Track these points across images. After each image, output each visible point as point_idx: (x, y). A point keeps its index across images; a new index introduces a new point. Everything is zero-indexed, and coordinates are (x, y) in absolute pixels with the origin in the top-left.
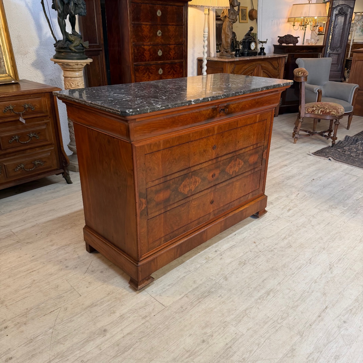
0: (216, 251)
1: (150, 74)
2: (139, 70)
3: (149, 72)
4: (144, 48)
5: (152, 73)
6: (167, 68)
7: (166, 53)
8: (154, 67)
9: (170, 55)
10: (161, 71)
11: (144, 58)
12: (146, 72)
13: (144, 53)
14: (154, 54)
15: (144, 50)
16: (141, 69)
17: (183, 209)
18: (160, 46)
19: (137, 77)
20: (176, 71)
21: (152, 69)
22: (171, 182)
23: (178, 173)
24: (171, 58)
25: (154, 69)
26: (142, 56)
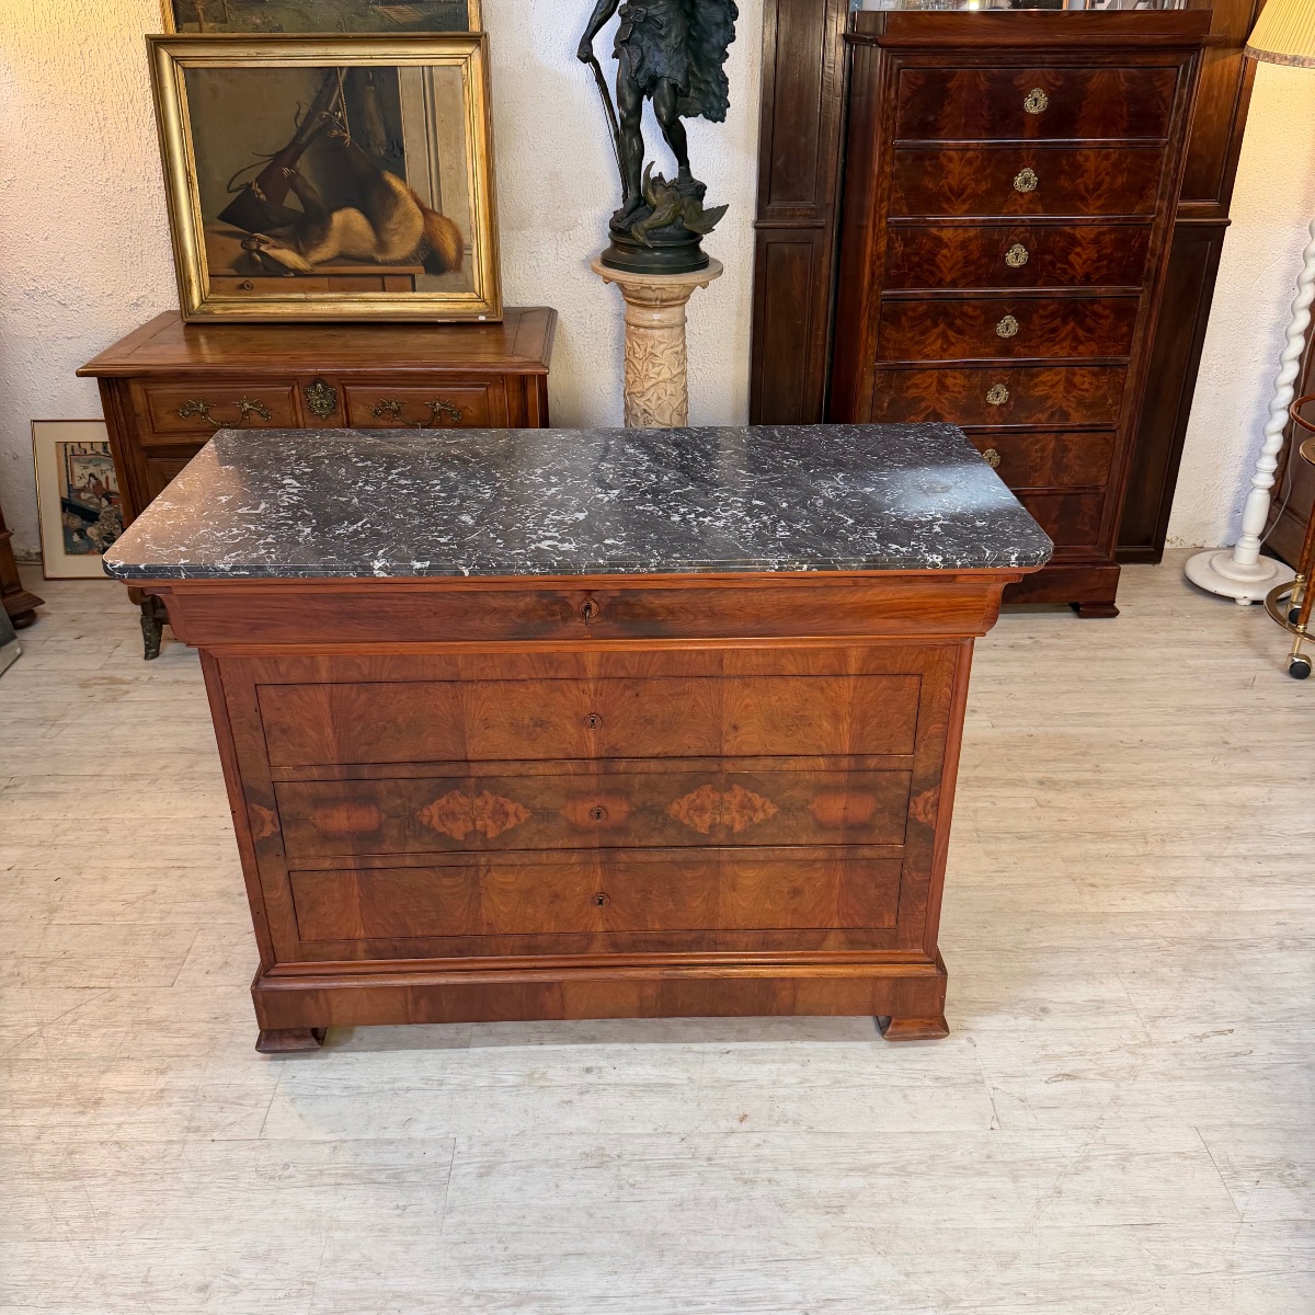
0: (589, 1070)
1: (950, 333)
2: (904, 319)
3: (951, 325)
4: (940, 239)
5: (960, 331)
6: (1046, 317)
7: (1048, 258)
8: (975, 308)
9: (1071, 265)
10: (1008, 327)
11: (932, 273)
12: (936, 325)
13: (936, 255)
14: (983, 261)
15: (940, 243)
16: (910, 313)
17: (447, 882)
18: (1023, 229)
19: (888, 340)
20: (1090, 330)
21: (967, 315)
22: (381, 785)
23: (411, 767)
24: (1073, 277)
25: (976, 318)
26: (926, 267)
